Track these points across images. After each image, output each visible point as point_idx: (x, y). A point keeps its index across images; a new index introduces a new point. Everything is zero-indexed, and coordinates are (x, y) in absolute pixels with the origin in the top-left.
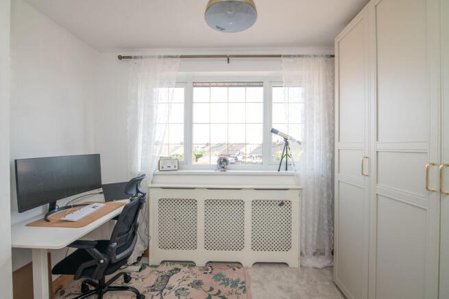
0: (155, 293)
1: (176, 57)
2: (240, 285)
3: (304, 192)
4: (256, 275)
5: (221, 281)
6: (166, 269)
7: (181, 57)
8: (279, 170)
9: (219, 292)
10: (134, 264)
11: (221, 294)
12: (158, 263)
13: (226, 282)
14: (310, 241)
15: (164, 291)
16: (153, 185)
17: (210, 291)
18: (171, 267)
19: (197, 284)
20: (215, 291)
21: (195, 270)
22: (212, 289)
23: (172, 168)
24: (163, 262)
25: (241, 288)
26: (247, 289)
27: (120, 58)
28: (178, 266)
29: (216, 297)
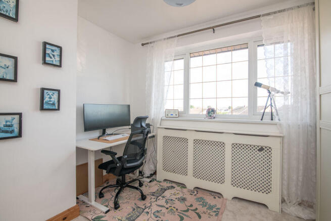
0: (153, 197)
1: (175, 37)
2: (214, 209)
3: (286, 140)
4: (232, 206)
5: (201, 203)
6: (166, 185)
7: (178, 36)
8: (262, 120)
9: (197, 209)
10: (148, 177)
11: (197, 211)
12: (162, 180)
13: (204, 204)
14: (293, 189)
15: (159, 198)
16: (161, 127)
17: (189, 206)
18: (169, 185)
19: (182, 199)
20: (193, 208)
21: (185, 190)
22: (191, 206)
23: (174, 115)
24: (165, 180)
25: (215, 212)
26: (220, 213)
27: (143, 45)
28: (174, 185)
29: (193, 212)
